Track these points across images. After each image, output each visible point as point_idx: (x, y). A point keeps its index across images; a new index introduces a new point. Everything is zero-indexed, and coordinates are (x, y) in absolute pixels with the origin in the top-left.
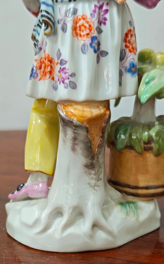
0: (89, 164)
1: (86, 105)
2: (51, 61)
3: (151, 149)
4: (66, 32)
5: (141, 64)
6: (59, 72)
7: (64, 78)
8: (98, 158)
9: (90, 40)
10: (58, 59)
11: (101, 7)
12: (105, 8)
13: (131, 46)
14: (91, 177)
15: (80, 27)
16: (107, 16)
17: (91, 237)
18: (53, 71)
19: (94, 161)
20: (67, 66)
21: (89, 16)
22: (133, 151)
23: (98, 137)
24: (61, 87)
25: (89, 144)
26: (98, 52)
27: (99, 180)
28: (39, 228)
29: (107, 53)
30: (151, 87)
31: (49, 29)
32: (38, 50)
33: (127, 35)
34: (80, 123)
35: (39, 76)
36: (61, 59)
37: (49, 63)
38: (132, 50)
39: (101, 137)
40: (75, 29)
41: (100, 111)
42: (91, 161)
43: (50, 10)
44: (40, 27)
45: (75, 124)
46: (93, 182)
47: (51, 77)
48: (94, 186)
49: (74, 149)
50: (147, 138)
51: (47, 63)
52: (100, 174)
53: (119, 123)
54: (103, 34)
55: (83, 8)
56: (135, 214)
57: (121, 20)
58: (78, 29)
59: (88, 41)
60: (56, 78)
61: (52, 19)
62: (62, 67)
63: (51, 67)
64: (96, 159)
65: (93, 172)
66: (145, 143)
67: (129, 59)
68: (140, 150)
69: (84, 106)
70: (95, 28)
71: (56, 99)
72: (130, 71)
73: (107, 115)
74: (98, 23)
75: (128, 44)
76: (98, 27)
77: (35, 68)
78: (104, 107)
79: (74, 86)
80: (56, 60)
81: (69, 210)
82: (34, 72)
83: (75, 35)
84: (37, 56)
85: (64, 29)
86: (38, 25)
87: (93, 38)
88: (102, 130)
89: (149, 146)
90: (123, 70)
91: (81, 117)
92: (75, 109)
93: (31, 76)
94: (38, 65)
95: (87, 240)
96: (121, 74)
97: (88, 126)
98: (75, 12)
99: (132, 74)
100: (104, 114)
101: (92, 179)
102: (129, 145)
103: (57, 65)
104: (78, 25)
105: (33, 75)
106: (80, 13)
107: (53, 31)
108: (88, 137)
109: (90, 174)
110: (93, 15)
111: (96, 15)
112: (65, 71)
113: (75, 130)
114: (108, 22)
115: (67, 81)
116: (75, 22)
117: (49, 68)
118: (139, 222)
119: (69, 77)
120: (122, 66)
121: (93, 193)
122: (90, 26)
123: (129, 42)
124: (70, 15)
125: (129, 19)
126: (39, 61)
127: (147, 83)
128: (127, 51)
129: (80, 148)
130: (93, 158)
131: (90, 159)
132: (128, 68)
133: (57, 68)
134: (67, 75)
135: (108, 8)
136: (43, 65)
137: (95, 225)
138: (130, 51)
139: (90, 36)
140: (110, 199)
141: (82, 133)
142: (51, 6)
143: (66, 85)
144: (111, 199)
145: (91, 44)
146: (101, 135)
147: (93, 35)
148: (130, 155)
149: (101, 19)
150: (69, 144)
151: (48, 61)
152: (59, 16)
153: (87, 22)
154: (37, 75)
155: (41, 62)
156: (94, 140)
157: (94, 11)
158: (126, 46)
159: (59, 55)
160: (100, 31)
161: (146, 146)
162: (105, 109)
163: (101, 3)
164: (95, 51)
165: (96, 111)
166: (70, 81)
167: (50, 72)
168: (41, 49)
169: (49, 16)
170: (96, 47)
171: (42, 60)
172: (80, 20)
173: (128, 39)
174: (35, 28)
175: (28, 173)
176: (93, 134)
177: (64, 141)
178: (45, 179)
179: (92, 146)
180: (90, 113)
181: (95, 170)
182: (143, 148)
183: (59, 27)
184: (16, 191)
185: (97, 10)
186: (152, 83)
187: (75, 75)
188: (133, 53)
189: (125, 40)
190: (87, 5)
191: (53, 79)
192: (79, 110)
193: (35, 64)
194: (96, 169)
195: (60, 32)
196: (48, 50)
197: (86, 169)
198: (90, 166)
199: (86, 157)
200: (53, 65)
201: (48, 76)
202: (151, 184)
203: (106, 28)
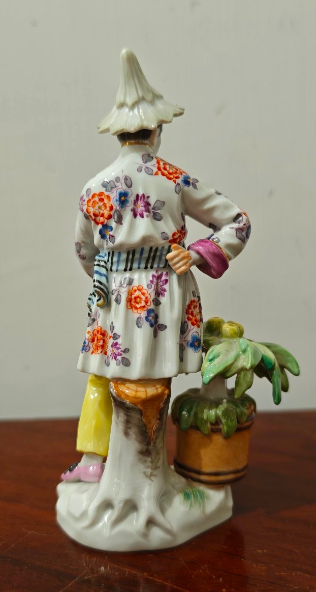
0: (144, 450)
1: (141, 384)
2: (104, 334)
3: (219, 431)
4: (119, 304)
5: (208, 335)
6: (112, 346)
7: (117, 354)
8: (155, 443)
9: (146, 312)
10: (112, 332)
11: (159, 277)
12: (164, 278)
13: (194, 318)
14: (146, 465)
15: (136, 298)
16: (166, 287)
17: (145, 535)
18: (105, 345)
19: (151, 447)
20: (119, 341)
21: (145, 287)
22: (198, 432)
23: (155, 420)
24: (113, 362)
25: (144, 429)
26: (156, 326)
27: (156, 468)
28: (86, 522)
29: (166, 327)
30: (215, 365)
31: (102, 300)
32: (91, 322)
33: (189, 306)
34: (133, 405)
35: (92, 350)
36: (114, 332)
37: (102, 337)
38: (195, 323)
39: (159, 419)
40: (129, 301)
41: (157, 390)
42: (146, 447)
43: (103, 280)
44: (95, 296)
45: (127, 406)
46: (149, 471)
47: (104, 351)
48: (151, 475)
49: (126, 434)
50: (214, 418)
51: (100, 336)
52: (158, 461)
53: (185, 398)
54: (161, 306)
55: (140, 279)
56: (200, 505)
57: (182, 290)
58: (133, 300)
59: (144, 314)
60: (109, 353)
61: (105, 290)
62: (115, 342)
63: (104, 341)
64: (152, 444)
65: (149, 459)
66: (212, 424)
67: (191, 333)
68: (207, 432)
69: (139, 385)
70: (151, 300)
71: (109, 376)
72: (192, 345)
73: (166, 394)
74: (155, 294)
75: (190, 316)
76: (155, 298)
77: (87, 341)
78: (163, 385)
79: (126, 363)
80: (109, 334)
81: (120, 503)
82: (86, 345)
83: (130, 307)
84: (90, 327)
85: (118, 301)
86: (93, 294)
87: (149, 312)
88: (160, 411)
89: (217, 427)
90: (185, 345)
91: (133, 398)
92: (128, 388)
93: (83, 349)
94: (90, 338)
95: (141, 539)
96: (182, 349)
97: (142, 408)
98: (130, 282)
99: (195, 349)
100: (162, 394)
101: (147, 467)
102: (194, 424)
103: (110, 338)
104: (133, 297)
105: (85, 348)
106: (136, 284)
107: (106, 303)
108: (142, 420)
109: (146, 461)
110: (150, 286)
111: (153, 286)
112: (118, 346)
113: (128, 412)
114: (167, 294)
115: (119, 358)
116: (130, 293)
117: (102, 341)
118: (205, 514)
119: (122, 353)
120: (183, 339)
121: (149, 484)
122: (146, 298)
123: (192, 314)
124: (125, 286)
125: (192, 289)
126: (91, 334)
127: (210, 360)
128: (189, 323)
129: (133, 432)
130: (148, 444)
131: (146, 445)
132: (190, 342)
133: (111, 342)
134: (119, 351)
135: (167, 278)
136: (96, 338)
137: (151, 522)
138: (193, 324)
139: (146, 309)
140: (171, 488)
141: (136, 416)
142: (104, 275)
143: (118, 362)
144: (173, 487)
145: (147, 318)
146: (159, 417)
147: (149, 308)
148: (195, 436)
149: (159, 289)
150: (121, 427)
151: (100, 334)
152: (114, 286)
153: (143, 294)
154: (90, 348)
155: (94, 334)
156: (150, 423)
157: (152, 282)
158: (189, 319)
159: (113, 328)
160: (157, 303)
161: (213, 427)
162: (163, 388)
163: (160, 273)
164: (152, 326)
165: (151, 391)
166: (122, 358)
167: (103, 347)
168: (94, 320)
169: (102, 287)
170: (153, 321)
171: (94, 333)
172: (135, 291)
173: (190, 311)
174: (90, 297)
175: (80, 455)
176: (149, 416)
177: (117, 423)
178: (100, 460)
179: (148, 431)
180: (145, 393)
181: (151, 458)
182: (210, 430)
183: (113, 297)
184: (69, 471)
185: (155, 280)
186: (216, 360)
187: (129, 350)
188: (196, 326)
189: (187, 312)
190: (144, 275)
191: (105, 353)
192: (132, 390)
193: (87, 336)
194: (153, 456)
195: (114, 303)
196: (100, 323)
197: (141, 456)
198: (145, 453)
199: (140, 442)
200: (105, 338)
201: (100, 350)
202: (220, 469)
203: (164, 300)
